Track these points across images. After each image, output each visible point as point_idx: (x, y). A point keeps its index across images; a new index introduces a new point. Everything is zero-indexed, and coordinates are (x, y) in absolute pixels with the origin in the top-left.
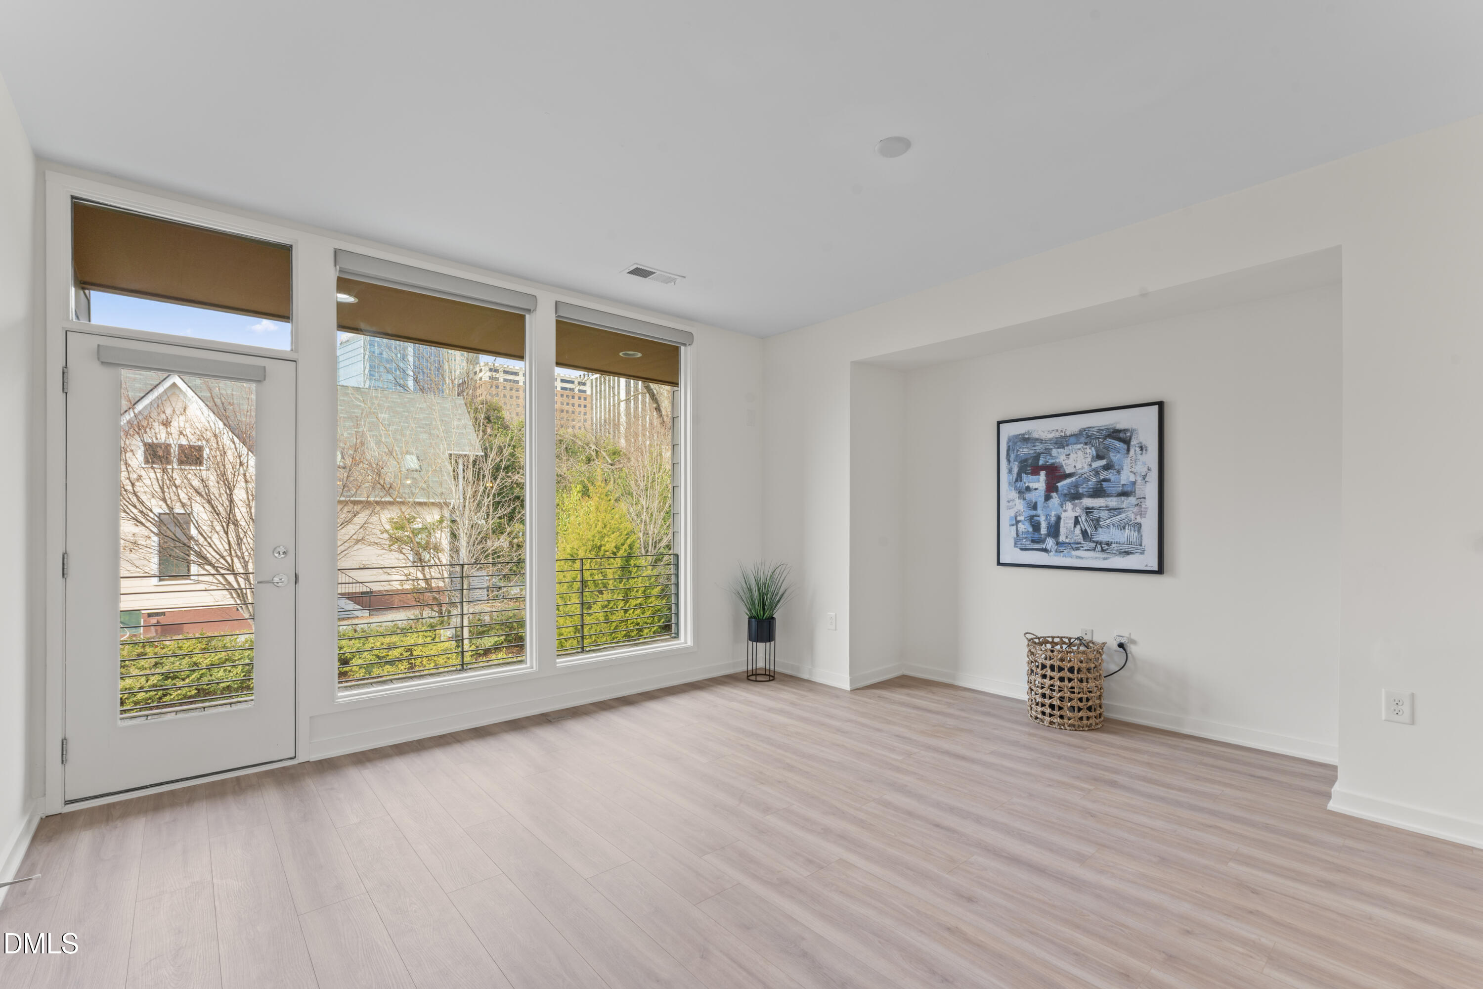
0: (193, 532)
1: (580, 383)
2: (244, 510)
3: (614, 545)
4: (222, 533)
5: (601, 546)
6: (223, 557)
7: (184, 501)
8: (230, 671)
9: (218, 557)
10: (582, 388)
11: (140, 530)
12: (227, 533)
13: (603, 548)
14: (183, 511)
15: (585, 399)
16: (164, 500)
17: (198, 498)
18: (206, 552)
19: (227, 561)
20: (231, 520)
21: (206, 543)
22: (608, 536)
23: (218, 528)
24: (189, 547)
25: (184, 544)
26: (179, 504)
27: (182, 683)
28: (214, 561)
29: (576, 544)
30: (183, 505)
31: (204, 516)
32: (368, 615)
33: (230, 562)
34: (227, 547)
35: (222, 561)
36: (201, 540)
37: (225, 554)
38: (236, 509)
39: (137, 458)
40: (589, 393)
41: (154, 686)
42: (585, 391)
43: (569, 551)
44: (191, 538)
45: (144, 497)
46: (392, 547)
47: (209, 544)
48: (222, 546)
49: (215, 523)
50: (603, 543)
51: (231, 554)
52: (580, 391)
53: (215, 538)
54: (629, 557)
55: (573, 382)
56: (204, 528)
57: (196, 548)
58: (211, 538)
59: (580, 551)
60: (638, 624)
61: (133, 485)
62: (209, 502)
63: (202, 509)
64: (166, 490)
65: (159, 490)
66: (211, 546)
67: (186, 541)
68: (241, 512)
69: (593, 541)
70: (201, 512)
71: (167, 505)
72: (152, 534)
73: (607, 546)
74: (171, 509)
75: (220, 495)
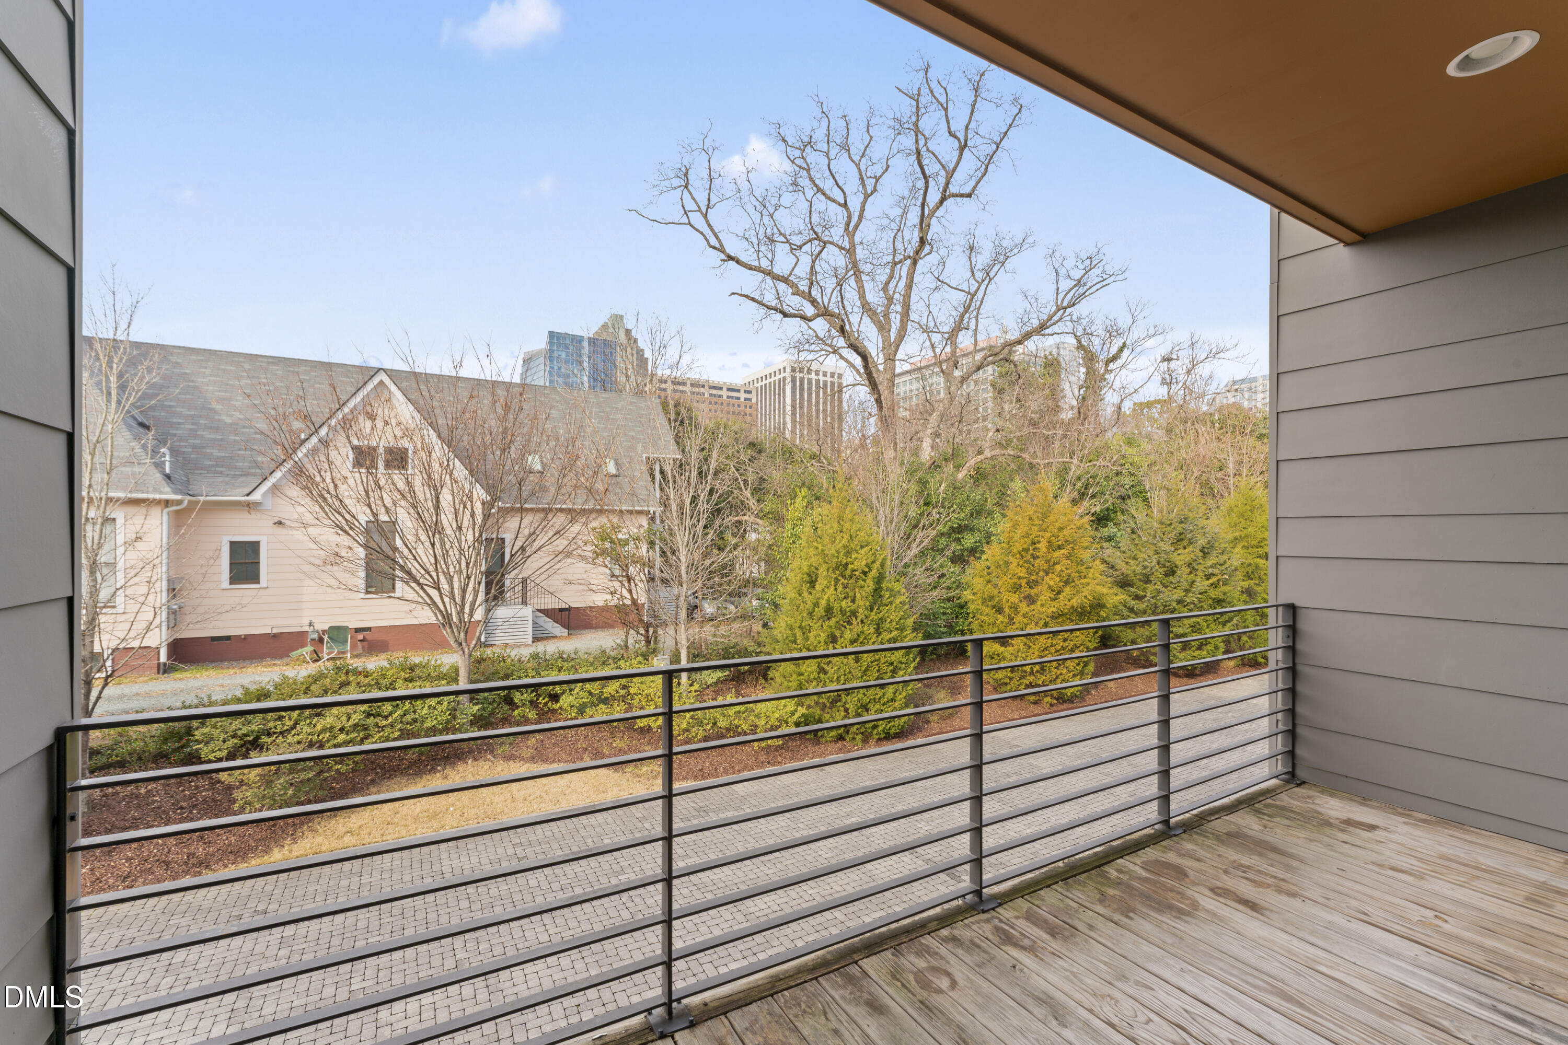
0: (399, 543)
1: (746, 392)
2: (451, 517)
3: (864, 563)
4: (427, 544)
5: (847, 564)
6: (428, 573)
7: (388, 505)
8: (434, 708)
9: (423, 572)
10: (748, 396)
11: (345, 540)
12: (433, 545)
13: (850, 566)
14: (387, 519)
15: (751, 407)
16: (369, 506)
17: (403, 503)
18: (410, 566)
19: (431, 576)
20: (437, 529)
21: (410, 556)
22: (857, 551)
23: (424, 538)
24: (393, 560)
25: (388, 557)
26: (383, 510)
27: (384, 723)
28: (418, 576)
29: (814, 561)
30: (387, 511)
31: (409, 524)
32: (566, 634)
33: (435, 578)
34: (433, 561)
35: (427, 576)
36: (406, 552)
37: (431, 569)
38: (443, 516)
39: (343, 457)
40: (754, 401)
41: (356, 726)
42: (750, 400)
43: (805, 569)
44: (395, 549)
45: (347, 501)
46: (597, 561)
47: (414, 556)
48: (427, 558)
49: (421, 532)
50: (849, 560)
51: (436, 569)
52: (746, 399)
53: (420, 551)
54: (880, 579)
55: (738, 391)
56: (409, 537)
57: (401, 561)
58: (415, 549)
59: (821, 570)
60: (892, 664)
61: (336, 486)
62: (414, 507)
63: (406, 515)
64: (371, 493)
65: (363, 493)
66: (415, 559)
67: (390, 553)
68: (447, 519)
69: (838, 557)
70: (405, 520)
71: (372, 510)
72: (357, 545)
73: (856, 563)
74: (375, 515)
75: (426, 500)
